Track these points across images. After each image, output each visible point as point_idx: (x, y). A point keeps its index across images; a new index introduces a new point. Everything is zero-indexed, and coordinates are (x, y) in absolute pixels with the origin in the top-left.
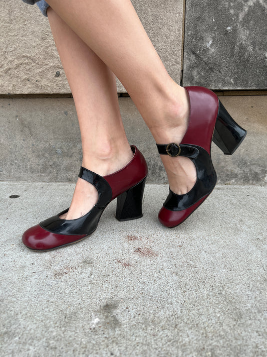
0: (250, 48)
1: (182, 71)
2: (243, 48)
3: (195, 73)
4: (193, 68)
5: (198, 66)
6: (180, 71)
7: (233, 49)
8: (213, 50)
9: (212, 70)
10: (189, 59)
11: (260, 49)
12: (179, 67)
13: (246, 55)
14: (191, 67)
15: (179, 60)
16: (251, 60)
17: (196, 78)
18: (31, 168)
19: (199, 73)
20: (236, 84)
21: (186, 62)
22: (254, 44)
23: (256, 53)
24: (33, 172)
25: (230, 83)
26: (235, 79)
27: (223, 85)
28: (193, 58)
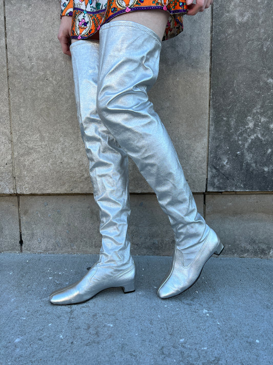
0: (254, 165)
1: (207, 179)
2: (248, 165)
3: (216, 180)
4: (214, 177)
5: (218, 176)
6: (205, 179)
7: (242, 166)
8: (228, 166)
9: (228, 178)
10: (212, 172)
11: (260, 166)
12: (205, 176)
13: (251, 169)
14: (213, 177)
15: (205, 172)
16: (255, 172)
17: (217, 184)
18: (95, 244)
19: (218, 181)
20: (245, 188)
21: (210, 173)
22: (256, 162)
23: (258, 168)
24: (96, 247)
25: (240, 188)
26: (244, 185)
27: (236, 189)
28: (214, 171)
